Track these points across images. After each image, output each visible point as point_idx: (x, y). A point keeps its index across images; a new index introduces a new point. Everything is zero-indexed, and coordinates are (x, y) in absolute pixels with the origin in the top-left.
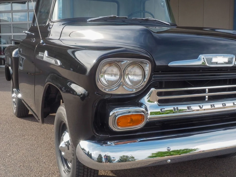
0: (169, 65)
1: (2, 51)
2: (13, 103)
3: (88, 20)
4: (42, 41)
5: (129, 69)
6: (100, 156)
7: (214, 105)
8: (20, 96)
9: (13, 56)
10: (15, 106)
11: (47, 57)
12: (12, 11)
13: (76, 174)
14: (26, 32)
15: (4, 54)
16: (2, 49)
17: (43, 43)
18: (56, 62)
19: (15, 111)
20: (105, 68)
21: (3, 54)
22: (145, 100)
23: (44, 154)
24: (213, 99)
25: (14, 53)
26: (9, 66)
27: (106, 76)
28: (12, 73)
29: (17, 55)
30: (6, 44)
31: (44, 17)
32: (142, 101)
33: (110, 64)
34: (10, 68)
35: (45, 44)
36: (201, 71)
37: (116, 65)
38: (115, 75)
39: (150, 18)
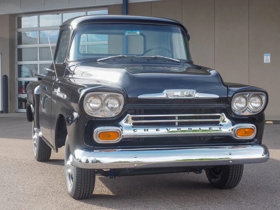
0: (138, 97)
1: (24, 87)
2: (34, 146)
3: (98, 60)
4: (57, 79)
5: (108, 100)
6: (87, 160)
7: (180, 129)
8: (40, 134)
9: (35, 93)
10: (36, 149)
11: (59, 92)
12: (39, 28)
13: (76, 182)
14: (47, 69)
15: (26, 92)
16: (23, 84)
17: (58, 81)
18: (64, 96)
19: (35, 154)
20: (90, 99)
21: (24, 92)
22: (123, 122)
23: (59, 184)
24: (181, 124)
25: (36, 89)
26: (31, 104)
27: (91, 105)
28: (34, 112)
29: (39, 92)
30: (29, 77)
31: (63, 56)
32: (120, 123)
33: (95, 96)
34: (32, 106)
35: (60, 82)
36: (166, 102)
37: (99, 98)
38: (97, 104)
39: (158, 56)
